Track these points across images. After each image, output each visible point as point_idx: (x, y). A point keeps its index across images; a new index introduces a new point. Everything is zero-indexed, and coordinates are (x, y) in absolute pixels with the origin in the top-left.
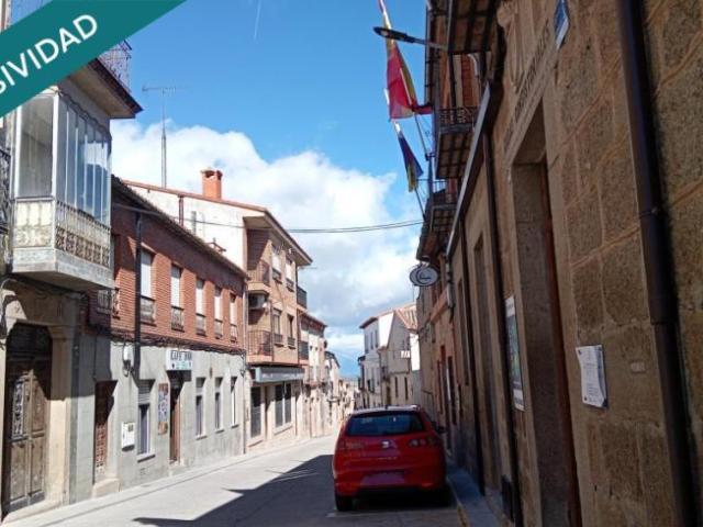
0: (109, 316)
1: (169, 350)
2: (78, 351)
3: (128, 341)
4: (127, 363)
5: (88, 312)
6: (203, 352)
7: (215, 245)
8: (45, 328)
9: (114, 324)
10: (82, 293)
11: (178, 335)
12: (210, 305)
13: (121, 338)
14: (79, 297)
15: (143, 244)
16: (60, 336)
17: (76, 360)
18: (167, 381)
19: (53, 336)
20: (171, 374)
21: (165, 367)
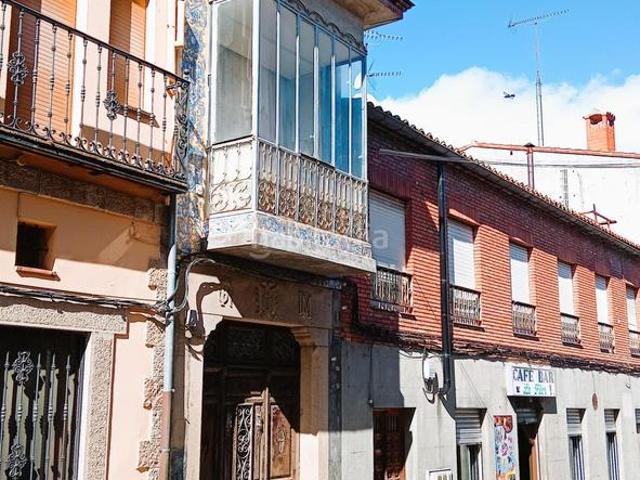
0: (395, 314)
1: (510, 365)
2: (338, 363)
3: (431, 350)
4: (430, 383)
5: (355, 308)
6: (578, 370)
7: (596, 214)
8: (288, 329)
9: (405, 326)
10: (343, 280)
11: (527, 344)
12: (587, 301)
13: (418, 346)
14: (338, 286)
15: (452, 212)
16: (307, 341)
17: (335, 377)
18: (510, 411)
19: (300, 342)
20: (517, 401)
21: (504, 390)
